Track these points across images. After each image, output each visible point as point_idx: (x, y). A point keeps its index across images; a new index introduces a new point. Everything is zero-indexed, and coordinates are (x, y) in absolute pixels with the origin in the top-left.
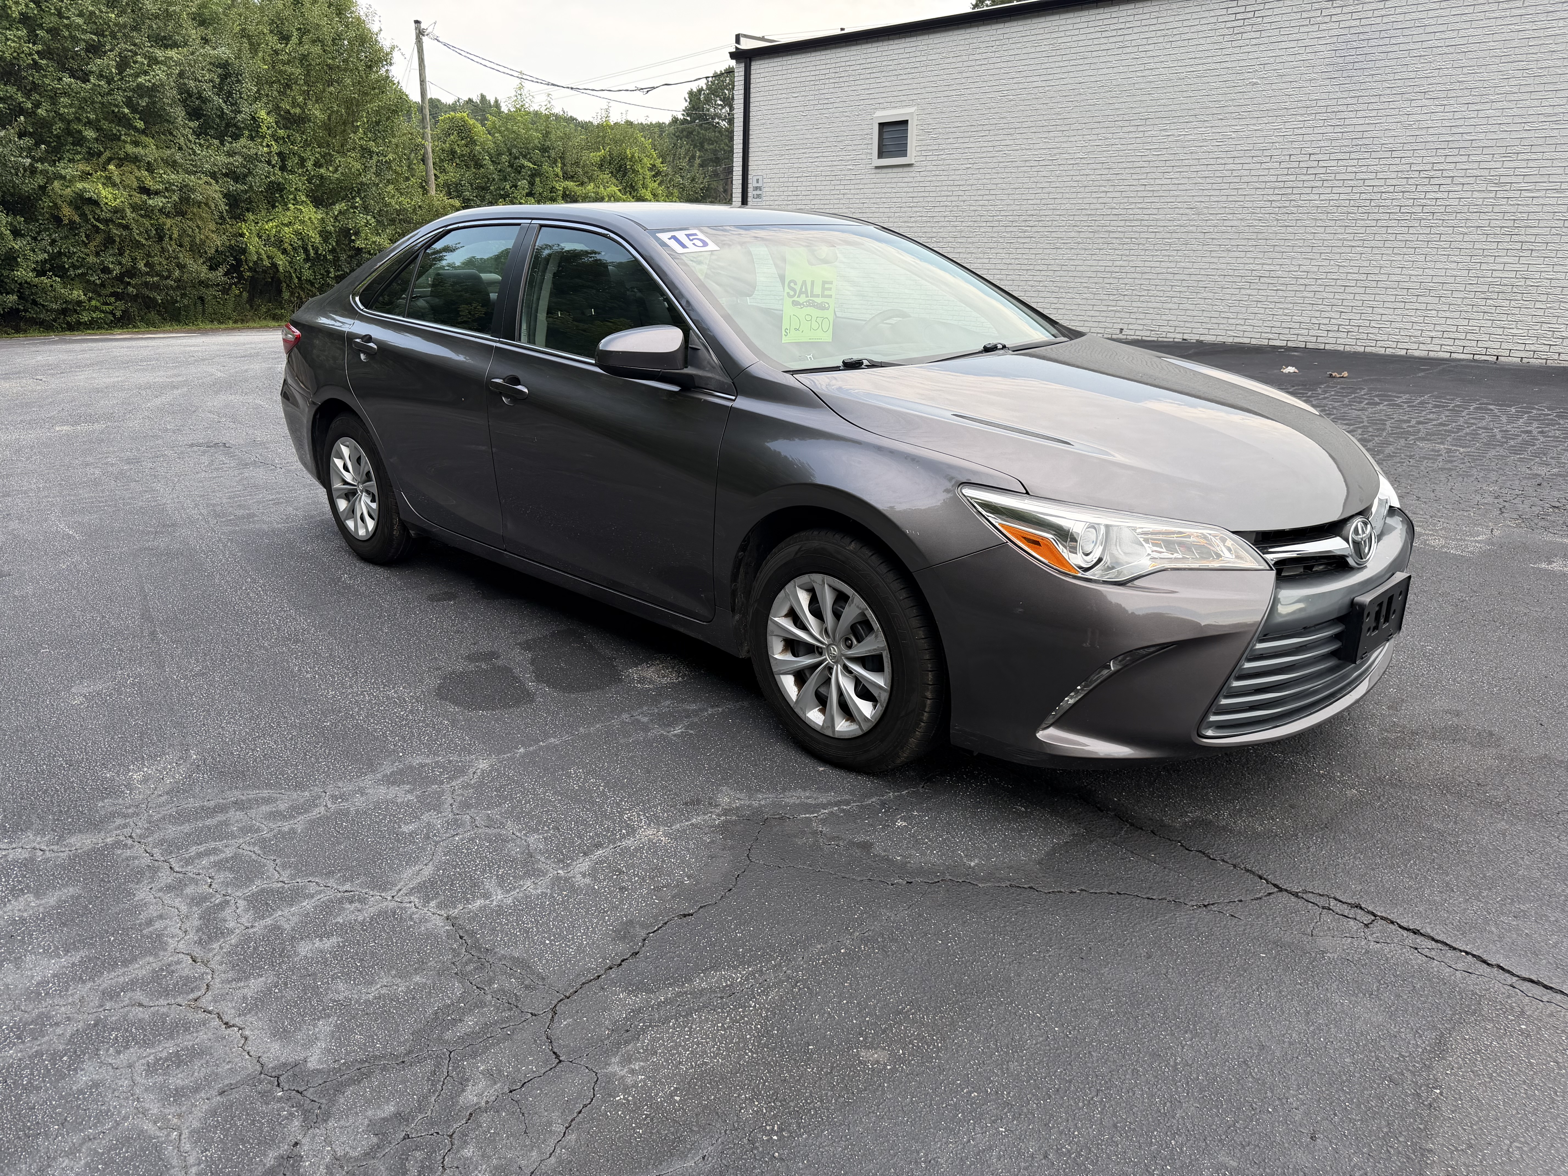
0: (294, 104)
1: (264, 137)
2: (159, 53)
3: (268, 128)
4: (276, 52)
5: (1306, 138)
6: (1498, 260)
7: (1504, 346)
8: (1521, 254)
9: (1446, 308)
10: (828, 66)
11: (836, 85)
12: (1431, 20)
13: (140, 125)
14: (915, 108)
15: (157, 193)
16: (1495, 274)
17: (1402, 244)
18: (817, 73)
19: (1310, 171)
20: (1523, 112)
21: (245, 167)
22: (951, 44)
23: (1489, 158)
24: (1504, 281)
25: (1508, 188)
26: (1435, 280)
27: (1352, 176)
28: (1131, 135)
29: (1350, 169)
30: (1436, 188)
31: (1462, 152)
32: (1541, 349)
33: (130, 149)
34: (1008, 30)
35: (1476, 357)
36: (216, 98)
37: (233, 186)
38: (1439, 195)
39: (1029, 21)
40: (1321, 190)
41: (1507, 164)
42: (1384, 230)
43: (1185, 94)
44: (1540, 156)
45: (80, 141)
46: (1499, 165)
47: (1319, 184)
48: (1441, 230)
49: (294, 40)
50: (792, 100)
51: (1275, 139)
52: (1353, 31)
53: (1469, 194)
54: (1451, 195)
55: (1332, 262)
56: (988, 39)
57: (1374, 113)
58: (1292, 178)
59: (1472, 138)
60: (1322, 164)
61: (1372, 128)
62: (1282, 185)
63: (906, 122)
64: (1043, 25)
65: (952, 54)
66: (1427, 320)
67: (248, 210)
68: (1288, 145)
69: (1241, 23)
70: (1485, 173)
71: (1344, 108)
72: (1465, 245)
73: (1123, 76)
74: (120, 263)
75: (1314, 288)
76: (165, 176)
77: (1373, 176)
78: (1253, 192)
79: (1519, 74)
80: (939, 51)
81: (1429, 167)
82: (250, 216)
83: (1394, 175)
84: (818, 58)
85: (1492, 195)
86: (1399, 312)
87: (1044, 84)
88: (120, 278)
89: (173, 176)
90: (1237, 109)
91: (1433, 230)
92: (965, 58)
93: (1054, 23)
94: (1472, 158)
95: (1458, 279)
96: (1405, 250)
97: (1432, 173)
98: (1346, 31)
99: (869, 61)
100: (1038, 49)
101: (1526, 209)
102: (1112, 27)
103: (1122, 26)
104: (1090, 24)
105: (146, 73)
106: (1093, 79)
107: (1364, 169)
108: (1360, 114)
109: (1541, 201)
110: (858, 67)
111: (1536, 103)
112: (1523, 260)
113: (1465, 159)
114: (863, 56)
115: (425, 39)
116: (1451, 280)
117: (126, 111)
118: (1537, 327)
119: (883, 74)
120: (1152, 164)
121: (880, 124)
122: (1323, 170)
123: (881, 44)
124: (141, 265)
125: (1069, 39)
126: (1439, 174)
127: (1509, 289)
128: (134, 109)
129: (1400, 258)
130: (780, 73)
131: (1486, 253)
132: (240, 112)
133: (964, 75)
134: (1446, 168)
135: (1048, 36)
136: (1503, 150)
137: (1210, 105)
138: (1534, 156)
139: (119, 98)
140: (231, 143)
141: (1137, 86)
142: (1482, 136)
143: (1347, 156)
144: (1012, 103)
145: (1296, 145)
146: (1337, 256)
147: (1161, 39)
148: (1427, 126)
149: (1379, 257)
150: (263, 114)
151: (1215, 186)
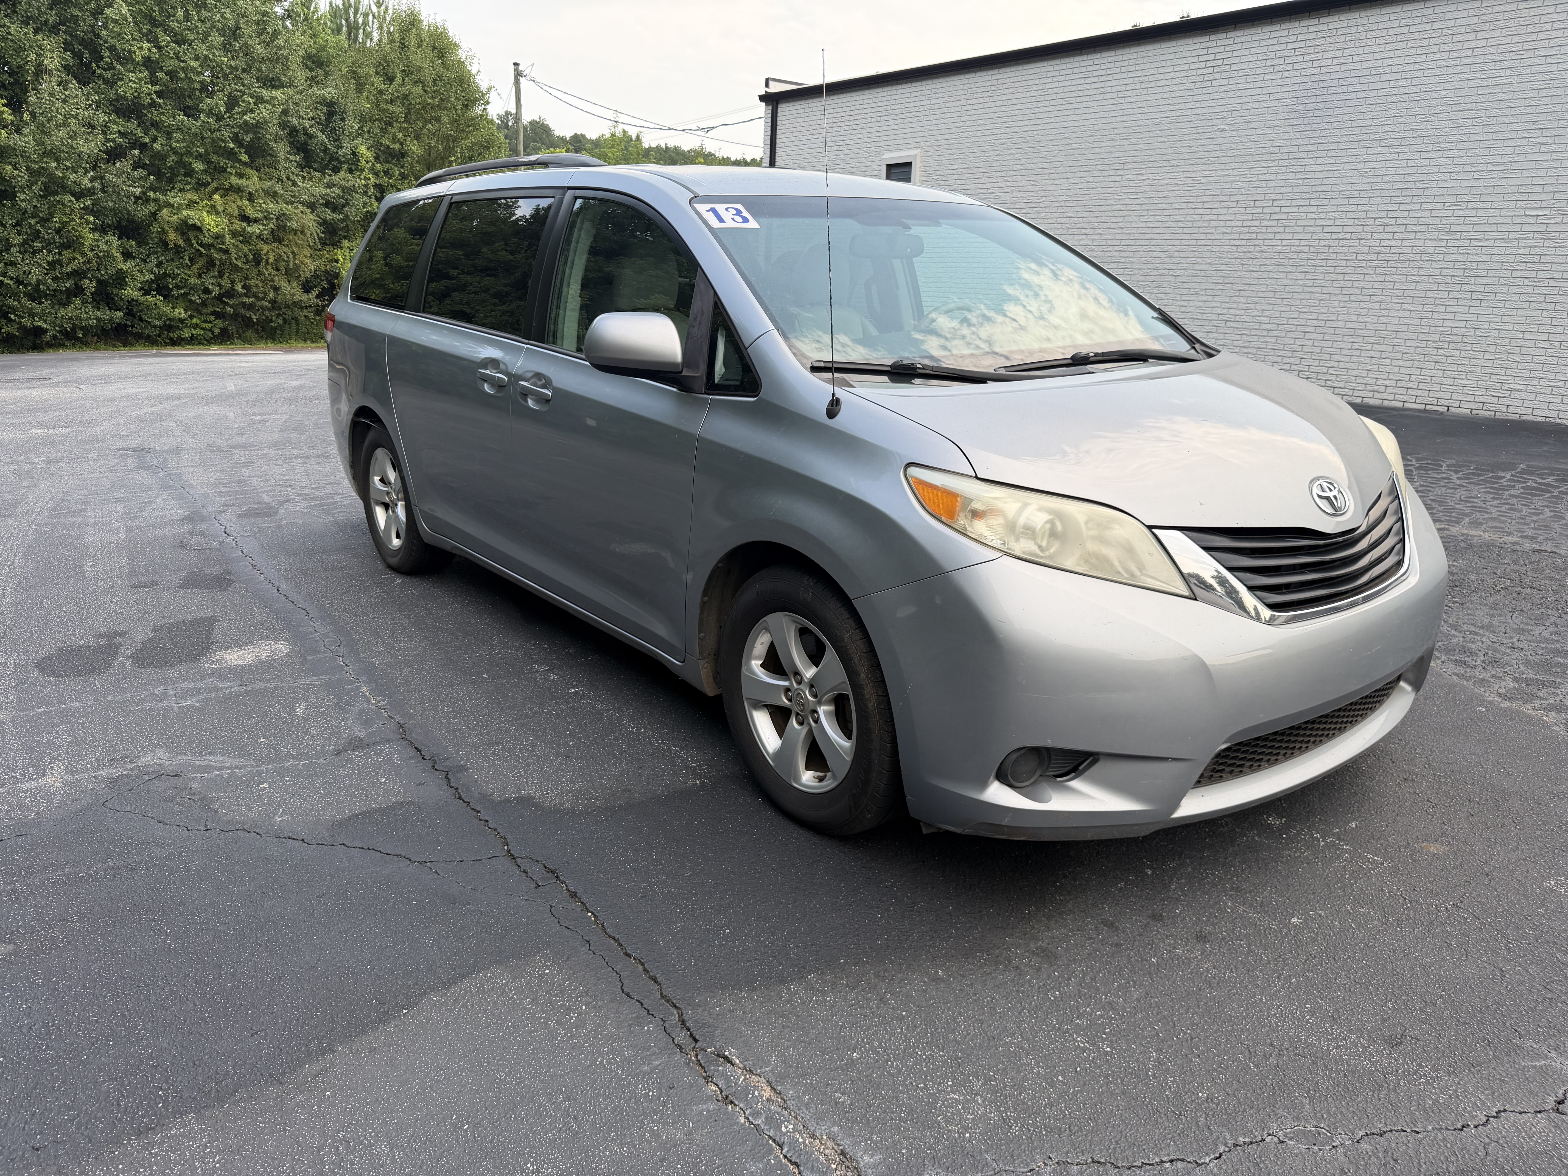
0: (395, 140)
1: (362, 170)
2: (265, 93)
3: (367, 162)
4: (381, 92)
5: (1270, 184)
6: (1449, 309)
7: (1455, 396)
8: (1471, 304)
9: (1399, 356)
10: (844, 109)
11: (851, 127)
12: (1386, 69)
13: (245, 158)
14: (919, 150)
15: (256, 221)
16: (1447, 323)
17: (1358, 291)
18: (835, 115)
19: (1274, 217)
20: (1473, 160)
21: (343, 198)
22: (951, 89)
23: (1440, 206)
24: (1455, 331)
25: (1458, 236)
26: (1389, 328)
27: (1312, 223)
28: (1111, 179)
29: (1310, 216)
30: (1390, 236)
31: (1415, 200)
32: (1490, 401)
33: (235, 180)
34: (1001, 76)
35: (1428, 407)
36: (319, 134)
37: (329, 215)
38: (1393, 243)
39: (1020, 67)
40: (1283, 236)
41: (1457, 213)
42: (1341, 277)
43: (1159, 140)
44: (1488, 205)
45: (190, 173)
46: (1450, 213)
47: (1281, 229)
48: (1395, 278)
49: (398, 80)
50: (812, 141)
51: (1241, 185)
52: (1313, 78)
53: (1421, 243)
54: (1405, 243)
55: (1293, 308)
56: (983, 84)
57: (1333, 160)
58: (1257, 223)
59: (1424, 186)
60: (1284, 210)
61: (1330, 175)
62: (1247, 230)
63: (909, 164)
64: (1033, 71)
65: (952, 99)
66: (1382, 368)
67: (345, 237)
68: (1253, 191)
69: (1210, 70)
70: (1437, 221)
71: (1304, 155)
72: (1418, 293)
73: (1104, 121)
74: (220, 285)
75: (1276, 333)
76: (264, 205)
77: (1331, 222)
78: (1220, 236)
79: (1469, 122)
80: (940, 95)
81: (1383, 214)
82: (346, 243)
83: (1351, 222)
84: (835, 101)
85: (1444, 244)
86: (1355, 359)
87: (1033, 128)
88: (219, 298)
89: (272, 206)
90: (1206, 155)
91: (1388, 278)
92: (964, 103)
93: (1043, 69)
94: (1424, 206)
95: (1411, 328)
96: (1361, 297)
97: (1386, 221)
98: (1307, 79)
99: (879, 104)
100: (1028, 94)
101: (1476, 258)
102: (1095, 74)
103: (1104, 72)
104: (1075, 71)
105: (252, 111)
106: (1076, 124)
107: (1323, 216)
108: (1319, 161)
109: (1489, 250)
110: (870, 110)
111: (1486, 152)
112: (1472, 310)
113: (1417, 207)
114: (874, 100)
115: (522, 80)
116: (1404, 328)
117: (232, 145)
118: (1487, 378)
119: (892, 117)
120: (1129, 208)
121: (888, 165)
122: (1284, 216)
123: (890, 88)
124: (239, 287)
125: (1056, 85)
126: (1393, 221)
127: (1459, 339)
128: (240, 144)
129: (1356, 305)
130: (802, 115)
131: (1437, 302)
132: (342, 147)
133: (963, 119)
134: (1400, 215)
135: (1037, 82)
136: (1453, 199)
137: (1183, 150)
138: (1483, 205)
139: (226, 134)
140: (330, 175)
141: (1116, 131)
142: (1434, 184)
143: (1307, 202)
144: (1005, 146)
145: (1260, 191)
146: (1298, 302)
147: (1138, 86)
148: (1382, 173)
149: (1336, 304)
150: (363, 149)
151: (1186, 230)
